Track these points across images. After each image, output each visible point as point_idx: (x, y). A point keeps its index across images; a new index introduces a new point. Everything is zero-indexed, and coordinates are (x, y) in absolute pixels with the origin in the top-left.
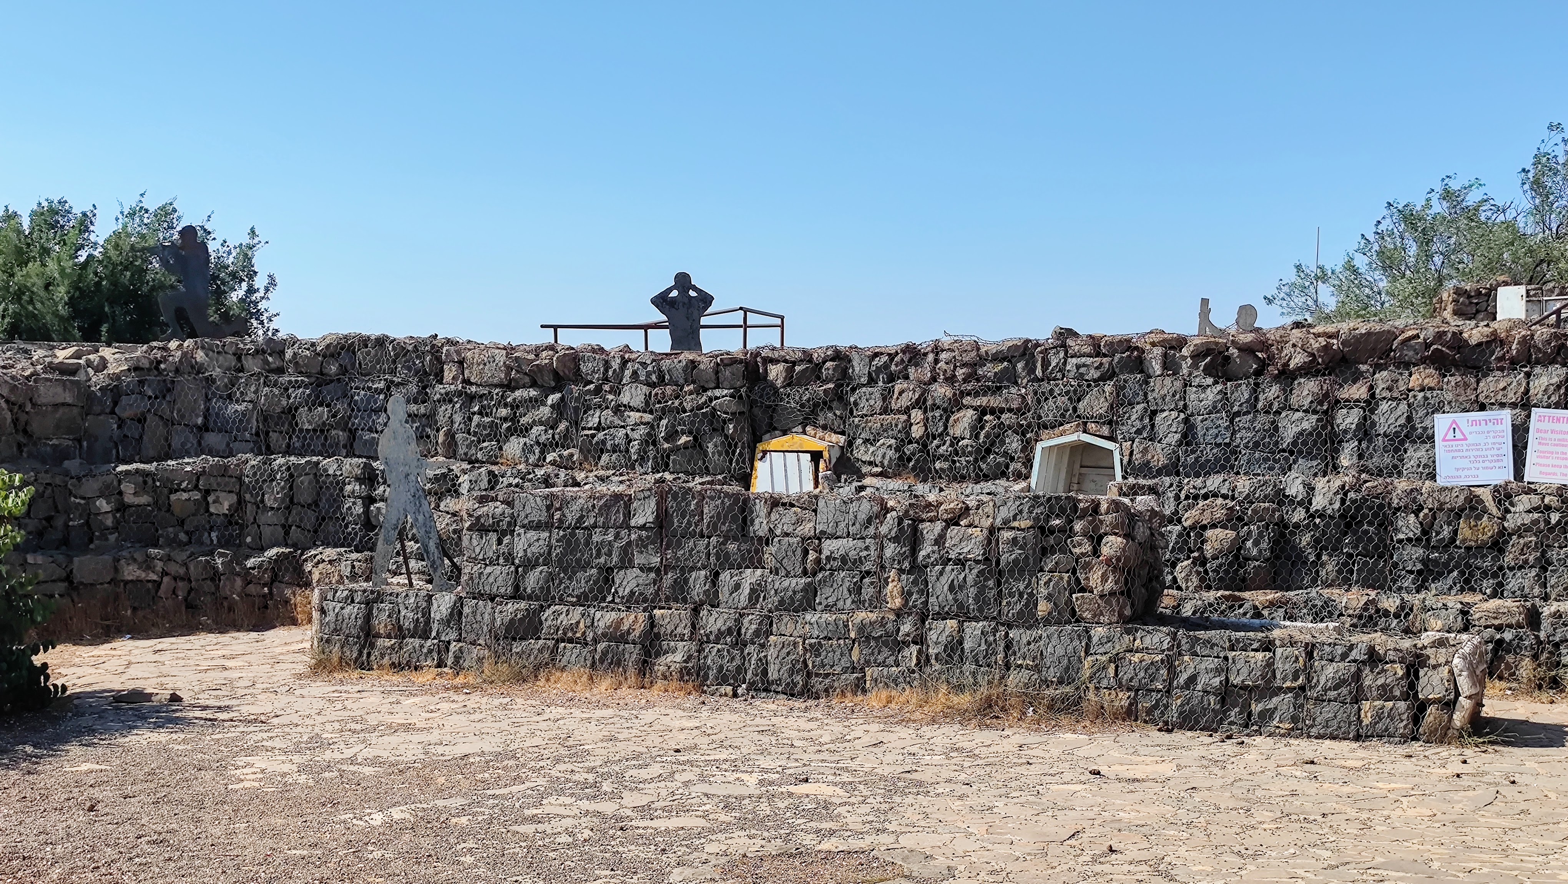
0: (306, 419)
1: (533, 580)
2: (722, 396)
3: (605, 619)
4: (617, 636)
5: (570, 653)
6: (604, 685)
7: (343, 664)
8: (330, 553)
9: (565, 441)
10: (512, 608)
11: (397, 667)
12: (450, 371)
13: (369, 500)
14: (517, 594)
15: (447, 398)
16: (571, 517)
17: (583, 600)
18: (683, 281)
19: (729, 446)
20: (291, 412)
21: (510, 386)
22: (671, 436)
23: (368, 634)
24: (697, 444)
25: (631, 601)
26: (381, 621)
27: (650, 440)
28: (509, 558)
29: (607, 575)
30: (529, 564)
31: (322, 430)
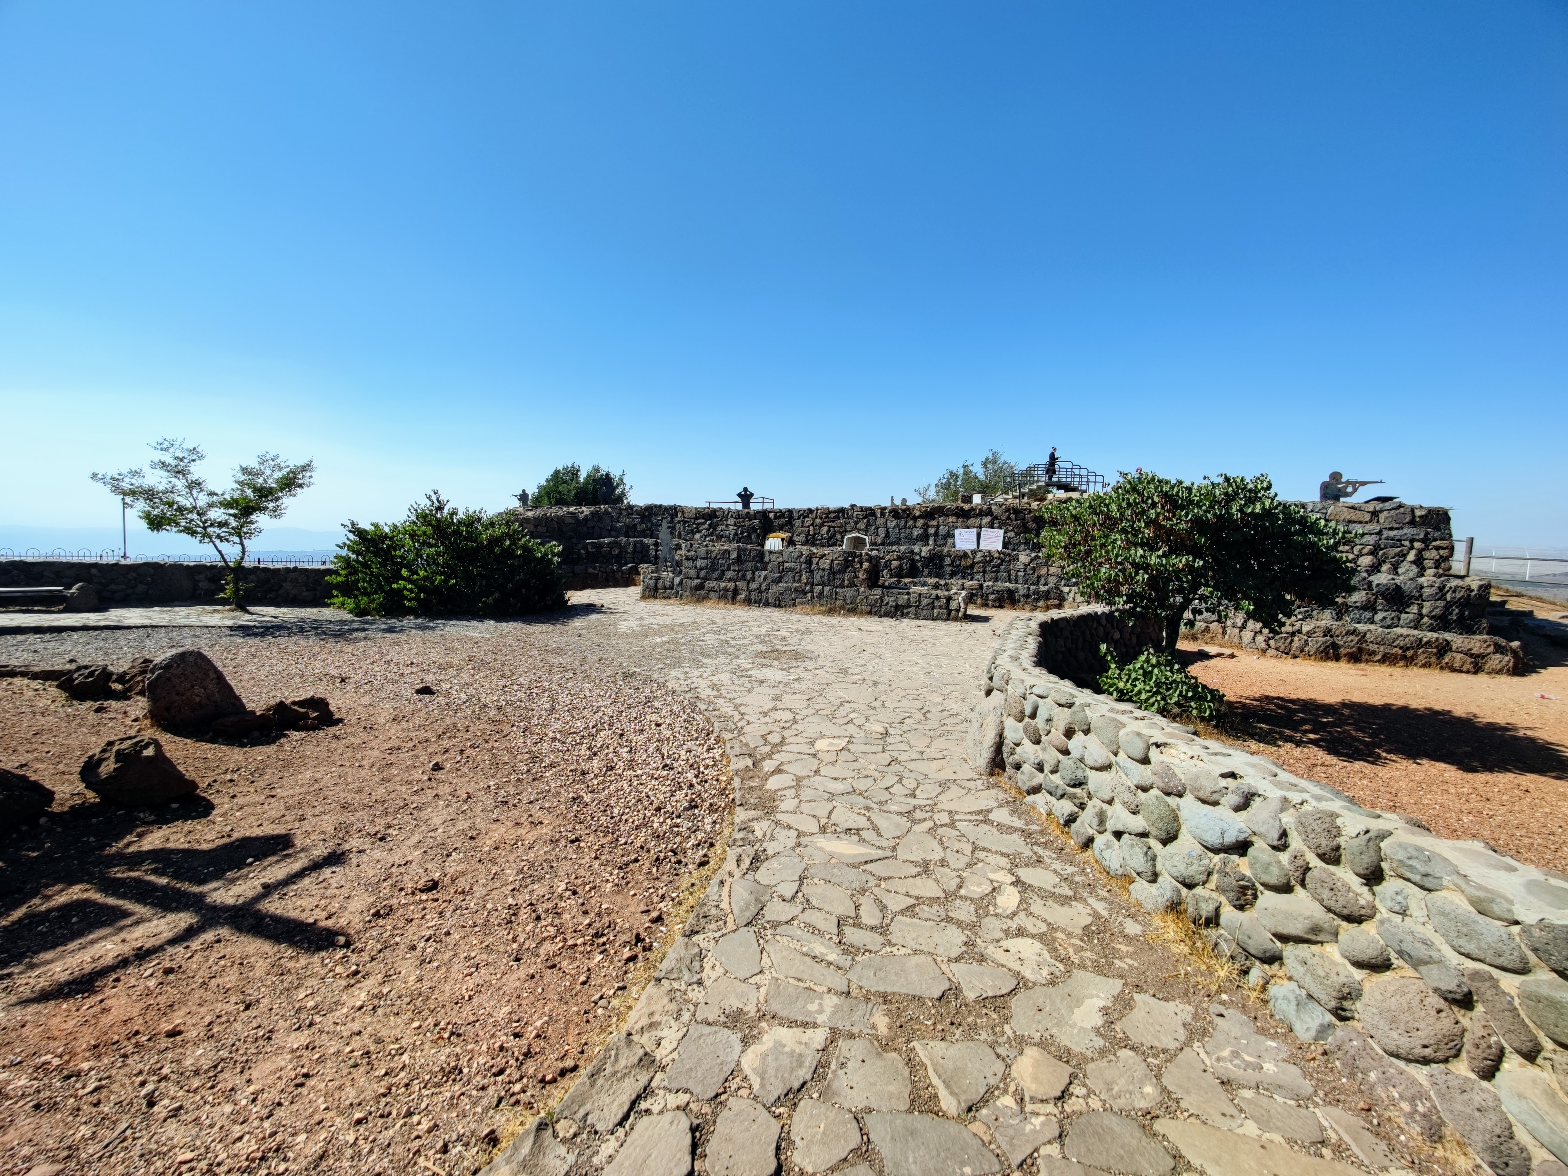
0: (639, 528)
1: (702, 573)
2: (756, 522)
3: (723, 585)
4: (726, 590)
5: (712, 594)
6: (722, 604)
7: (649, 597)
8: (646, 566)
9: (711, 534)
10: (696, 581)
11: (664, 598)
12: (679, 515)
13: (656, 551)
14: (698, 578)
15: (679, 522)
16: (713, 556)
17: (716, 579)
18: (746, 489)
19: (758, 536)
20: (635, 525)
21: (696, 519)
22: (742, 533)
23: (656, 589)
24: (749, 536)
25: (730, 580)
26: (660, 584)
27: (736, 534)
28: (696, 567)
29: (723, 572)
30: (701, 569)
31: (644, 531)
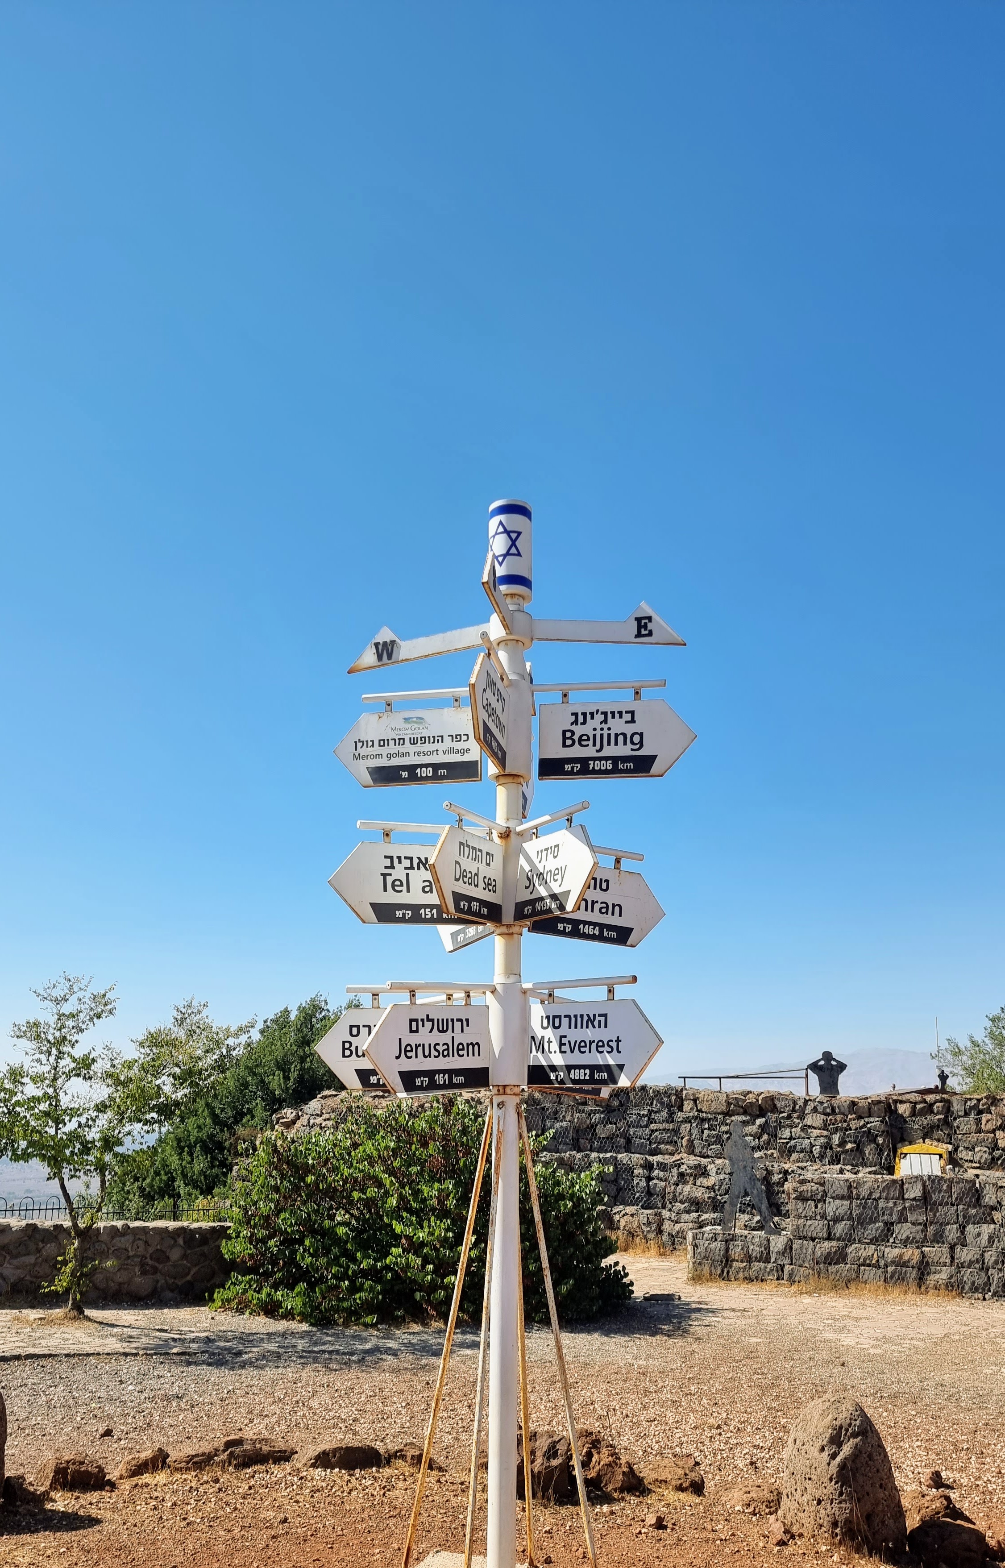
0: (603, 1132)
1: (840, 1229)
2: (874, 1122)
3: (892, 1253)
4: (900, 1263)
5: (868, 1273)
6: (896, 1293)
7: (711, 1278)
8: (630, 1209)
9: (767, 1145)
10: (827, 1244)
11: (749, 1280)
12: (688, 1105)
13: (649, 1179)
14: (829, 1238)
15: (687, 1120)
16: (864, 1193)
17: (874, 1241)
18: (827, 1056)
19: (880, 1150)
20: (592, 1127)
22: (842, 1143)
23: (727, 1260)
24: (859, 1150)
25: (906, 1242)
26: (736, 1251)
27: (828, 1146)
28: (824, 1216)
29: (889, 1225)
30: (837, 1220)
